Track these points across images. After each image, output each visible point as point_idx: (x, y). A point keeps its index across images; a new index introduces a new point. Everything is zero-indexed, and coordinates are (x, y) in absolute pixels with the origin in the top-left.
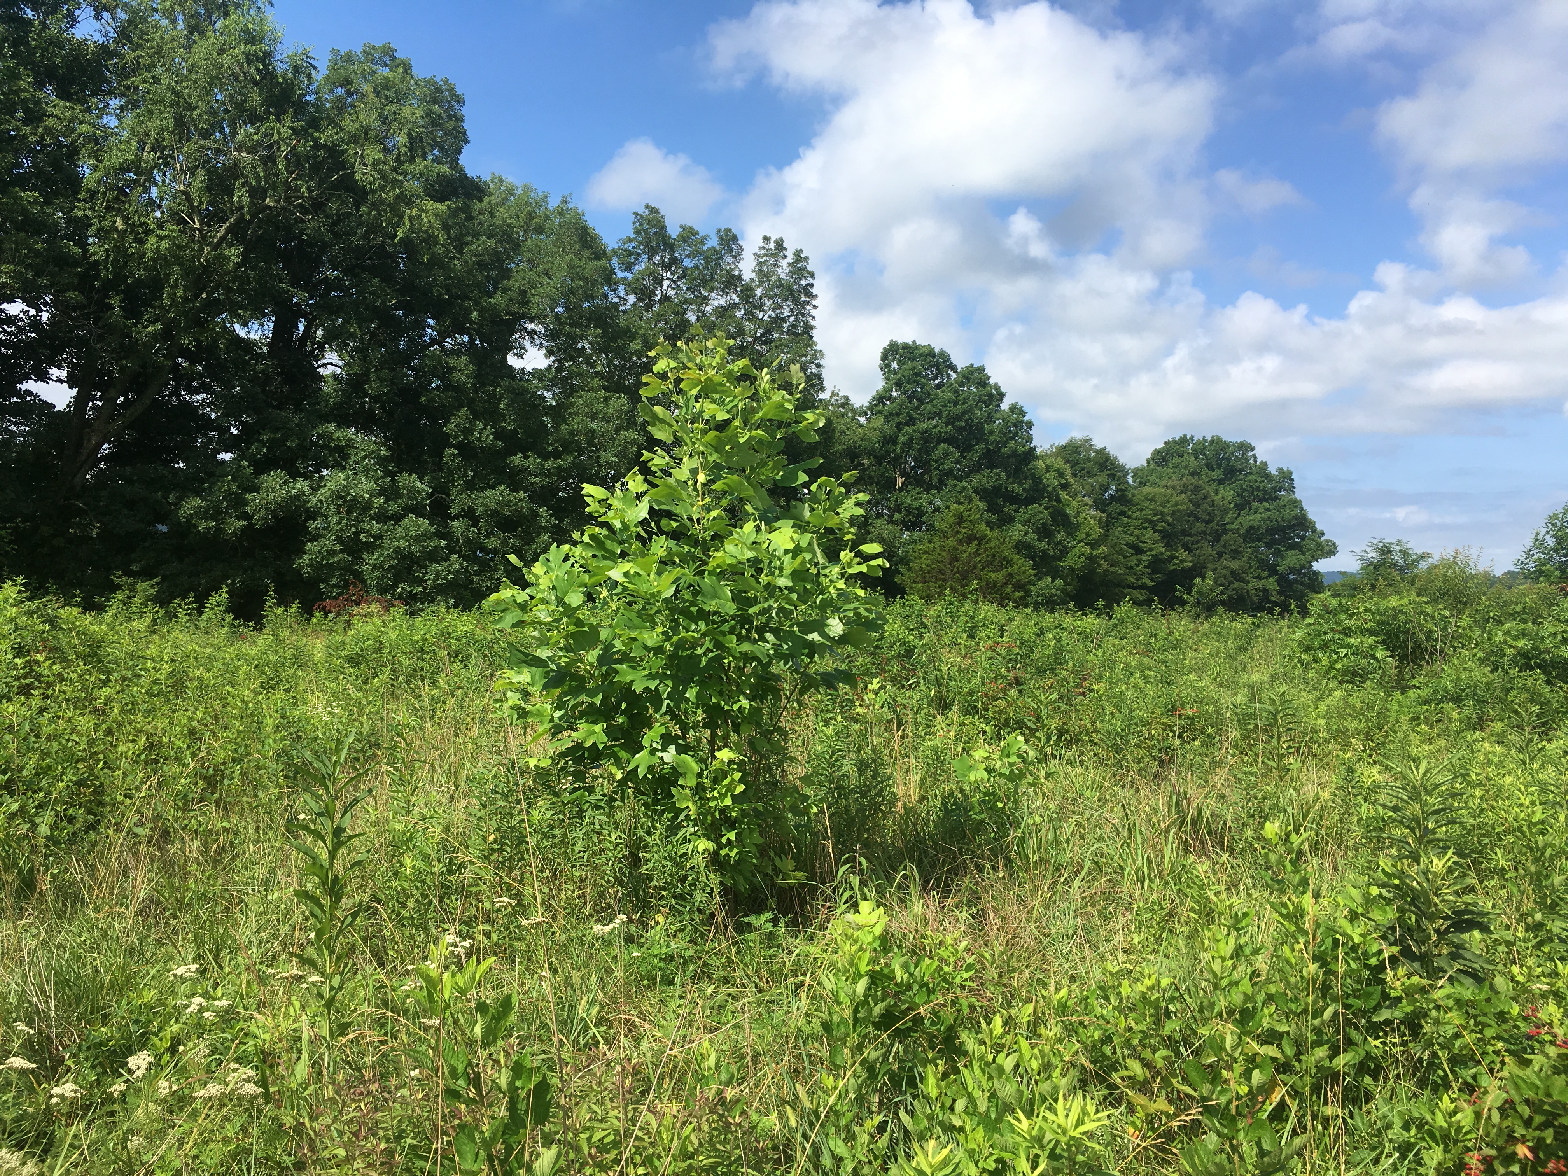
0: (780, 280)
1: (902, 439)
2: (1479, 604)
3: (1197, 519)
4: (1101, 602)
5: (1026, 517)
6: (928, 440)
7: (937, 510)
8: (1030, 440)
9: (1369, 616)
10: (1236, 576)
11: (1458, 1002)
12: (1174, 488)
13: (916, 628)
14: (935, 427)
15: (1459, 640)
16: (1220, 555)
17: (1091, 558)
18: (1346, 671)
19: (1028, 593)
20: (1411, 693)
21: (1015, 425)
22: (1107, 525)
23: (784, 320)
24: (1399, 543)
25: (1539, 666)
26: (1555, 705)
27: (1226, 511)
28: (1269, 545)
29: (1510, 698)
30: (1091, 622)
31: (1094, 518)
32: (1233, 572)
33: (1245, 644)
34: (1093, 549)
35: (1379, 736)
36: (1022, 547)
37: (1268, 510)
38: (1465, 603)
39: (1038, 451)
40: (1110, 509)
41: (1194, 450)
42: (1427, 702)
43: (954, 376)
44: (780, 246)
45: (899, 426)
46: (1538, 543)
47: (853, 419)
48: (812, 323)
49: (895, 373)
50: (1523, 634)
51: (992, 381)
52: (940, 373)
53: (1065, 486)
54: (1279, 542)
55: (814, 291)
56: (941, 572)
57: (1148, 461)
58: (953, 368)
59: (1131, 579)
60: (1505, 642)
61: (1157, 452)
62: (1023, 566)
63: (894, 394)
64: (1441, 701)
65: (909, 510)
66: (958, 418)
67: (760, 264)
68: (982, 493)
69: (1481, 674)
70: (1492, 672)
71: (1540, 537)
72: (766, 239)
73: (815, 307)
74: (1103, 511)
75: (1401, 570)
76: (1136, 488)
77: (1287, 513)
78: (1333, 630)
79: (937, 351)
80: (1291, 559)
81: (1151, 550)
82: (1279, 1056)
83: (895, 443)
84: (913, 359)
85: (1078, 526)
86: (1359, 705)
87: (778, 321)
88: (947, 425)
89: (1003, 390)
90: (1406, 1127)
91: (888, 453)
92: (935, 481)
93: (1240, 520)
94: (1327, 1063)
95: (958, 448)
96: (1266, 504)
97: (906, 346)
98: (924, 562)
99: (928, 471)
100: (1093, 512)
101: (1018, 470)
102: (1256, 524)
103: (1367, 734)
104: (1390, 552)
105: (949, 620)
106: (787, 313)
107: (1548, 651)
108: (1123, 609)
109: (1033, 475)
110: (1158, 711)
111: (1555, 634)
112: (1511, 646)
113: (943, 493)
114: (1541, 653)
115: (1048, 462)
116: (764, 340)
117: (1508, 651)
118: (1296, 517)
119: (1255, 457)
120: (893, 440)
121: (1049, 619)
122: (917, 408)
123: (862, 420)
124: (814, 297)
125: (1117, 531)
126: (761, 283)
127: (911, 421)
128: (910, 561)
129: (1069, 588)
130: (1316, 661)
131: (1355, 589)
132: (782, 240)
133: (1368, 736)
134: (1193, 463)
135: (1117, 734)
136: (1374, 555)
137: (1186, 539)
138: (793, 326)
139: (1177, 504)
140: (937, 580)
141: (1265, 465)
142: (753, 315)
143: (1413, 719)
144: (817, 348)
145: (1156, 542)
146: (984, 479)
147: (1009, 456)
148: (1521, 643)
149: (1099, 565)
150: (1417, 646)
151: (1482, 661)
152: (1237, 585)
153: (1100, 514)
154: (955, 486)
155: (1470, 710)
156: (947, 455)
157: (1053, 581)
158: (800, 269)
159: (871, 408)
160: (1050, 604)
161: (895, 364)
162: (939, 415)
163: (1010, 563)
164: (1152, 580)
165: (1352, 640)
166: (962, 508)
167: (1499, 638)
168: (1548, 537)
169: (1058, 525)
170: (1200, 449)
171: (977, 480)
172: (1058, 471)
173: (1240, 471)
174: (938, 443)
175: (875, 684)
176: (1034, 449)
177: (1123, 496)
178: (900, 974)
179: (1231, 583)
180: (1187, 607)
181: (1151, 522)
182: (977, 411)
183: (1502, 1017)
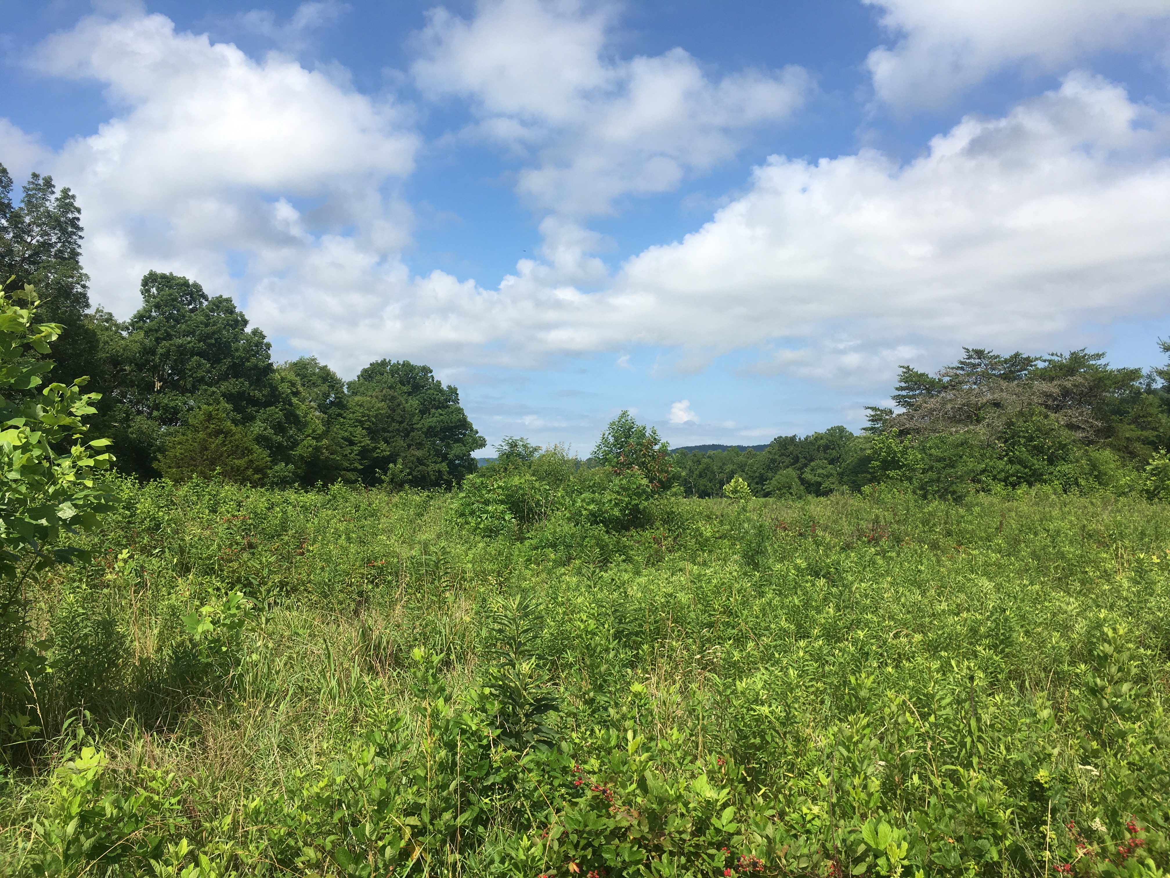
0: (48, 212)
1: (160, 351)
2: (569, 480)
3: (393, 420)
4: (320, 482)
5: (265, 416)
6: (183, 352)
7: (191, 409)
8: (268, 357)
9: (500, 491)
10: (420, 461)
11: (538, 764)
12: (377, 397)
13: (166, 506)
14: (189, 343)
15: (554, 505)
16: (409, 446)
17: (317, 449)
18: (485, 530)
19: (265, 475)
20: (527, 543)
21: (256, 346)
22: (328, 423)
23: (51, 245)
24: (522, 439)
25: (602, 522)
26: (611, 547)
27: (413, 415)
28: (442, 440)
29: (585, 544)
30: (311, 497)
31: (318, 418)
32: (418, 459)
33: (422, 510)
34: (317, 442)
35: (506, 574)
36: (260, 440)
37: (441, 415)
38: (561, 480)
39: (275, 367)
40: (330, 411)
41: (391, 370)
42: (536, 548)
43: (205, 303)
44: (49, 183)
45: (158, 340)
46: (605, 440)
47: (116, 332)
48: (79, 250)
49: (154, 297)
50: (593, 501)
51: (237, 310)
52: (193, 300)
53: (296, 394)
54: (449, 438)
55: (81, 224)
56: (192, 459)
57: (358, 377)
58: (205, 298)
59: (346, 464)
60: (582, 506)
61: (365, 371)
62: (261, 454)
63: (153, 314)
64: (544, 547)
65: (166, 408)
66: (209, 336)
67: (28, 195)
68: (229, 397)
69: (568, 528)
70: (575, 526)
71: (606, 436)
72: (35, 176)
73: (81, 237)
74: (325, 413)
75: (523, 458)
76: (349, 396)
77: (455, 417)
78: (478, 501)
79: (191, 282)
80: (457, 449)
81: (360, 442)
82: (419, 824)
83: (154, 353)
84: (170, 287)
85: (306, 424)
86: (493, 552)
87: (46, 246)
88: (199, 341)
89: (247, 317)
90: (502, 862)
91: (148, 361)
92: (189, 386)
93: (423, 421)
94: (452, 823)
95: (208, 360)
96: (439, 410)
97: (163, 277)
98: (178, 451)
99: (183, 377)
100: (317, 413)
101: (258, 380)
102: (433, 425)
103: (499, 571)
104: (516, 445)
105: (195, 498)
106: (54, 239)
107: (607, 512)
108: (336, 488)
109: (271, 384)
110: (358, 564)
111: (611, 500)
112: (586, 509)
113: (195, 396)
114: (603, 513)
115: (283, 374)
116: (32, 260)
117: (584, 512)
118: (459, 420)
119: (432, 377)
120: (152, 352)
121: (277, 496)
122: (174, 327)
123: (125, 334)
124: (81, 229)
125: (335, 428)
126: (30, 212)
127: (168, 337)
128: (166, 450)
129: (299, 471)
130: (467, 523)
131: (494, 470)
132: (50, 179)
133: (499, 574)
134: (391, 380)
135: (326, 584)
136: (507, 448)
137: (386, 434)
138: (59, 251)
139: (379, 409)
140: (189, 465)
141: (439, 382)
142: (22, 238)
143: (528, 560)
144: (83, 271)
145: (364, 437)
146: (230, 385)
147: (251, 369)
148: (591, 507)
149: (322, 453)
150: (531, 509)
151: (569, 519)
152: (420, 468)
153: (322, 415)
154: (206, 390)
155: (561, 553)
156: (199, 365)
157: (286, 466)
158: (67, 204)
159: (133, 324)
160: (283, 483)
161: (154, 290)
162: (192, 333)
163: (250, 451)
164: (361, 464)
165: (490, 508)
166: (211, 408)
167: (579, 504)
168: (610, 436)
169: (290, 423)
170: (396, 369)
171: (224, 386)
172: (290, 382)
173: (423, 387)
174: (192, 356)
175: (125, 554)
176: (271, 364)
177: (340, 402)
178: (110, 810)
179: (416, 467)
180: (385, 485)
181: (360, 422)
182: (224, 332)
183: (565, 770)
